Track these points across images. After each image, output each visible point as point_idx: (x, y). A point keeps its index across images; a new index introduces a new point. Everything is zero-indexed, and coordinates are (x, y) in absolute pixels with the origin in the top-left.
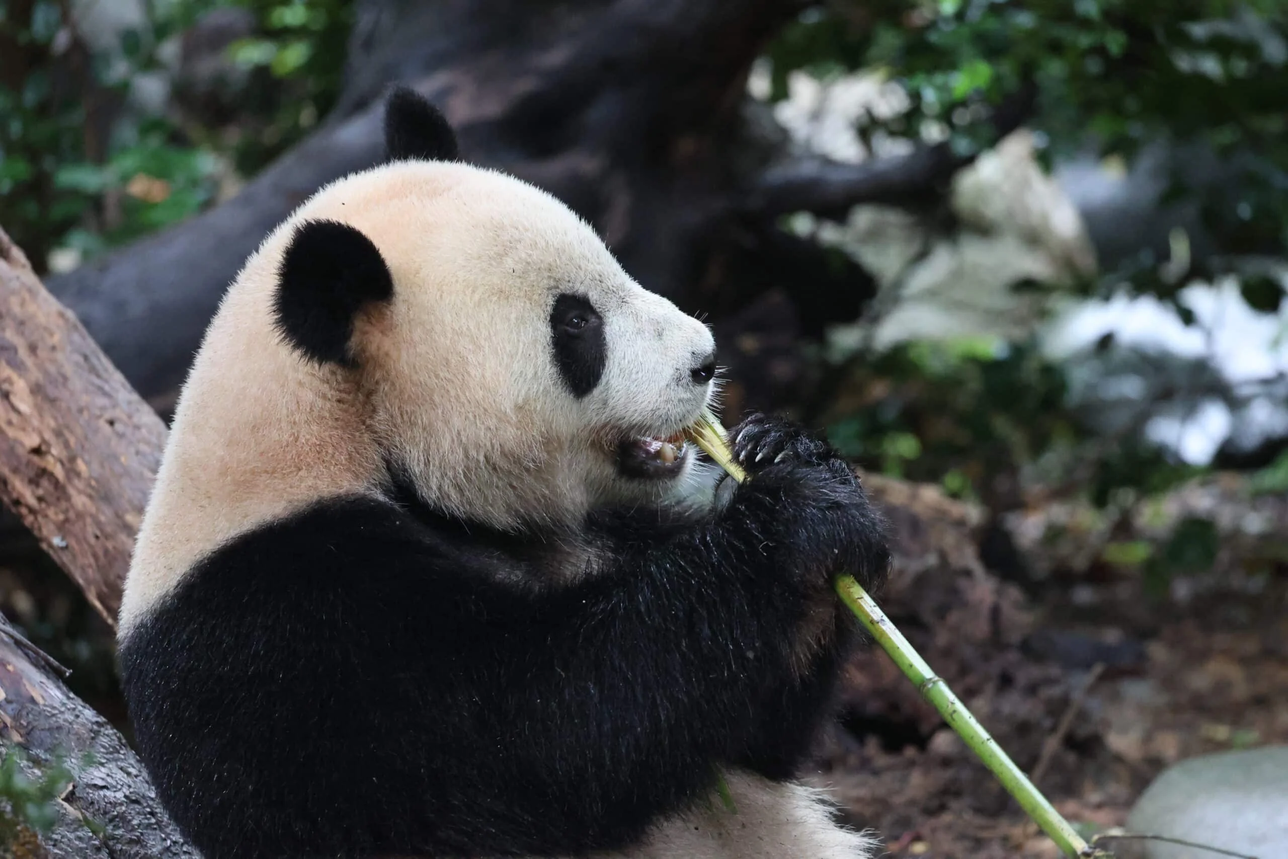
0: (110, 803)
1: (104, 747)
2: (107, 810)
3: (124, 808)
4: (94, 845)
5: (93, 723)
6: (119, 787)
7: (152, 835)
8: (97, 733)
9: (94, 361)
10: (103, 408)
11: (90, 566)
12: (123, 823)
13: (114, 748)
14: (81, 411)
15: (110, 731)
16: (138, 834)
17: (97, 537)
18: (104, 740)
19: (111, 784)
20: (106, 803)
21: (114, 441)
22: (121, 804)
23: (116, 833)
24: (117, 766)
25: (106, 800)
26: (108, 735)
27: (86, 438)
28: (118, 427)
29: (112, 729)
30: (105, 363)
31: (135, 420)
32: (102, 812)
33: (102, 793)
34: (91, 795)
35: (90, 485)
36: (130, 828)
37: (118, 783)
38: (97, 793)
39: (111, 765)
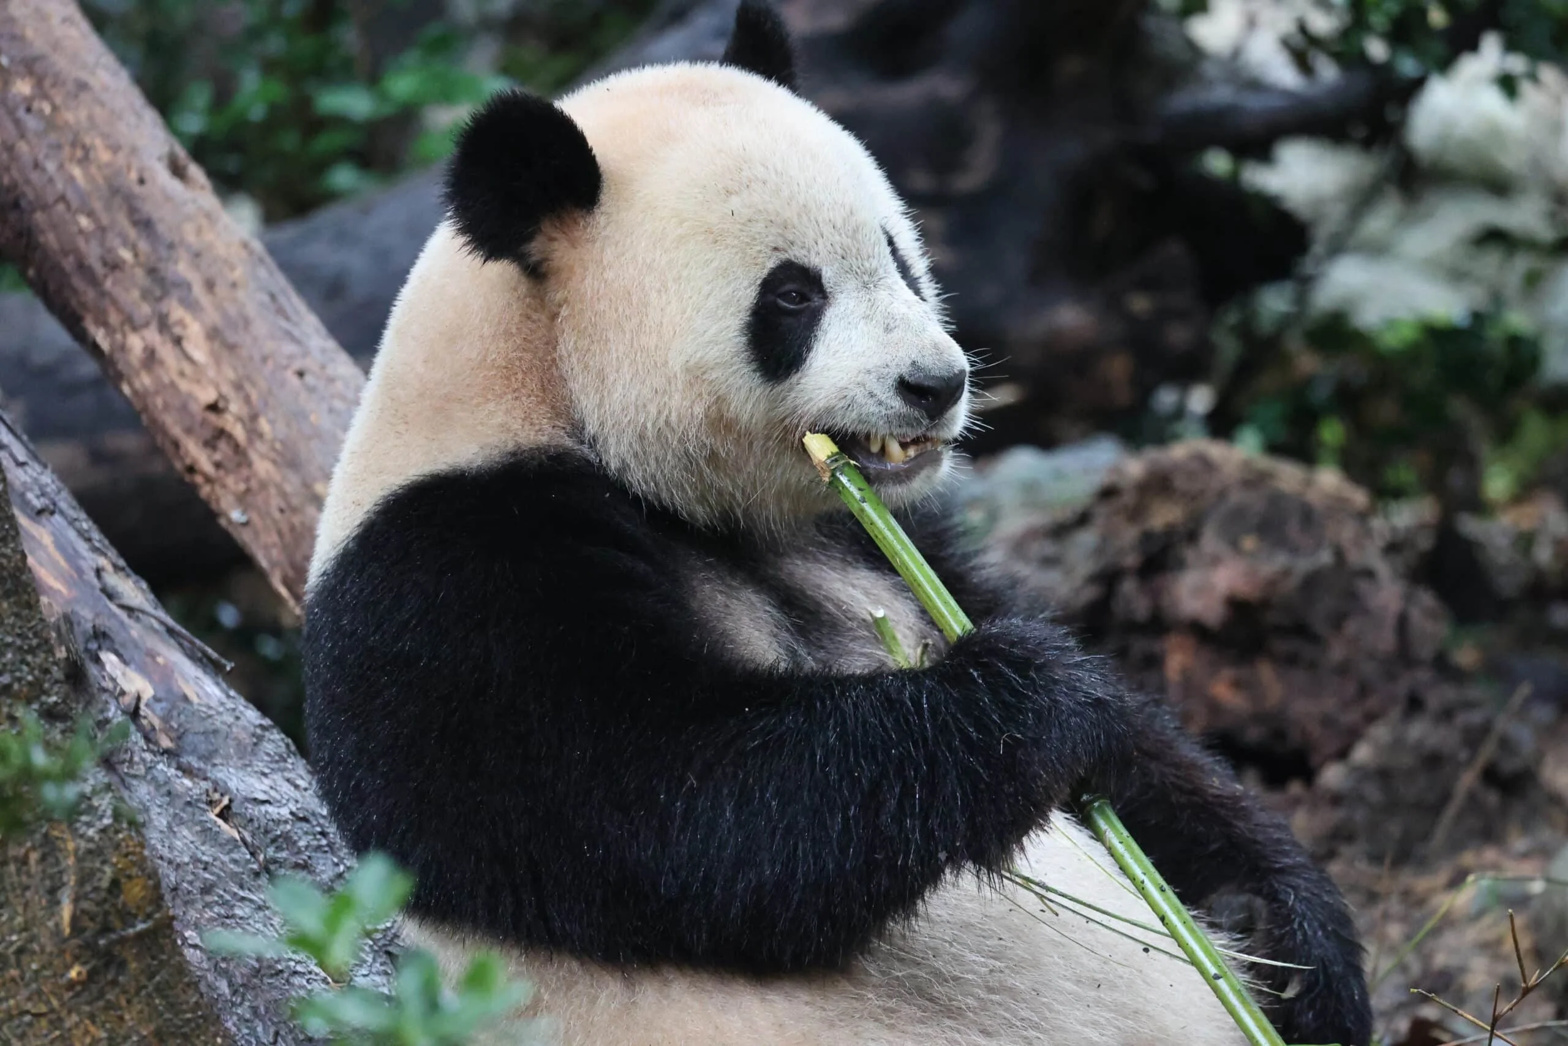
0: (273, 820)
1: (268, 754)
2: (269, 829)
3: (289, 827)
4: (252, 869)
5: (256, 727)
6: (284, 801)
7: (323, 858)
8: (260, 738)
9: (282, 300)
10: (291, 357)
11: (274, 545)
12: (287, 845)
13: (281, 756)
14: (264, 359)
15: (276, 735)
16: (306, 858)
17: (282, 511)
18: (269, 747)
19: (274, 798)
20: (269, 820)
21: (303, 396)
22: (286, 822)
23: (279, 855)
24: (283, 777)
25: (268, 817)
26: (273, 741)
27: (270, 392)
28: (309, 379)
29: (278, 733)
30: (296, 303)
31: (330, 371)
32: (262, 830)
33: (263, 808)
34: (250, 811)
35: (274, 449)
36: (296, 850)
37: (282, 797)
38: (256, 809)
39: (277, 777)
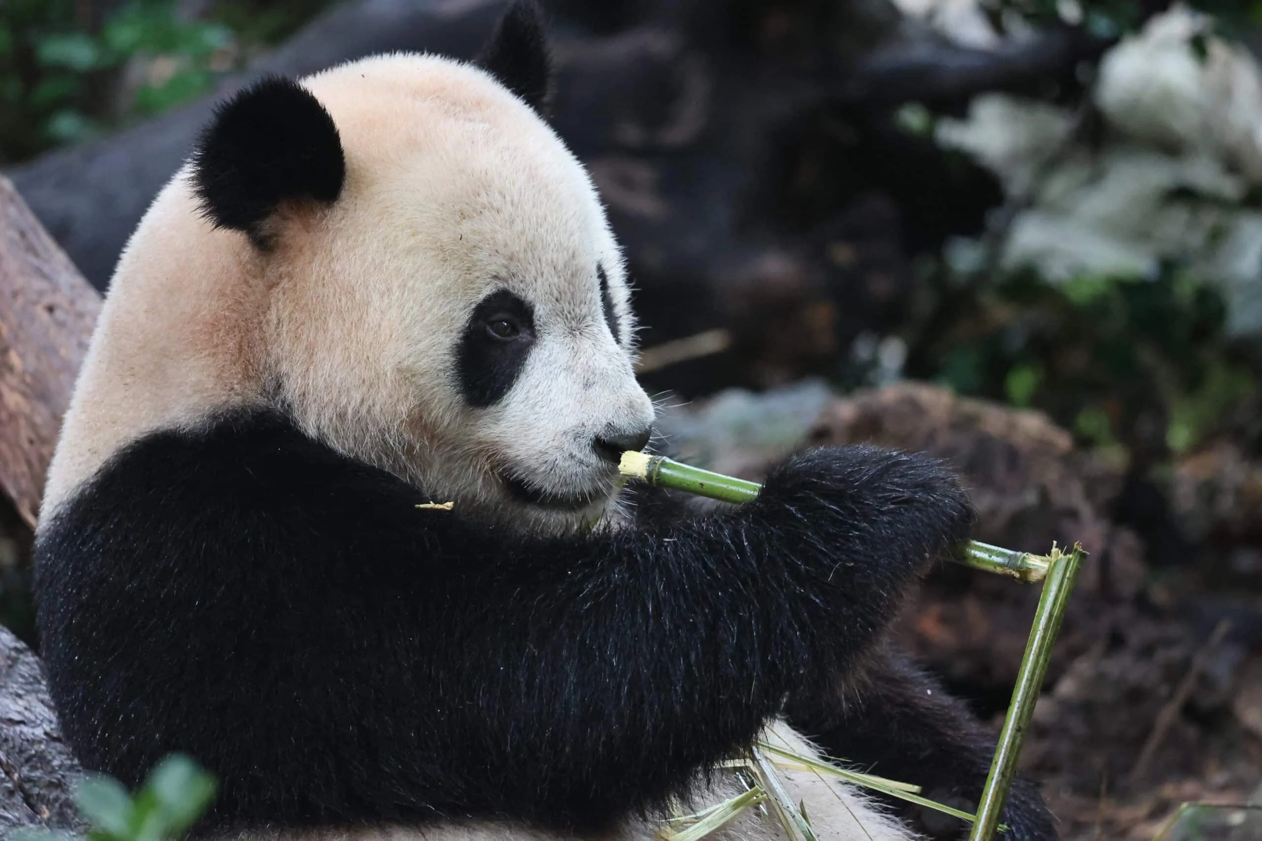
0: (28, 740)
1: (23, 676)
2: (23, 748)
3: (43, 747)
4: (7, 788)
5: (10, 649)
6: (38, 722)
7: (76, 777)
8: (15, 661)
9: (31, 236)
10: (41, 293)
11: (23, 475)
12: (41, 764)
13: (35, 678)
14: (15, 294)
15: (30, 658)
16: (59, 777)
17: (31, 442)
18: (23, 669)
19: (29, 719)
20: (23, 740)
21: (53, 331)
22: (40, 742)
23: (33, 774)
24: (38, 699)
25: (23, 737)
26: (28, 663)
27: (20, 326)
28: (59, 314)
29: (33, 656)
30: (45, 241)
31: (80, 306)
32: (17, 750)
33: (18, 728)
34: (5, 731)
35: (23, 381)
36: (49, 769)
37: (37, 718)
38: (12, 729)
39: (32, 698)
